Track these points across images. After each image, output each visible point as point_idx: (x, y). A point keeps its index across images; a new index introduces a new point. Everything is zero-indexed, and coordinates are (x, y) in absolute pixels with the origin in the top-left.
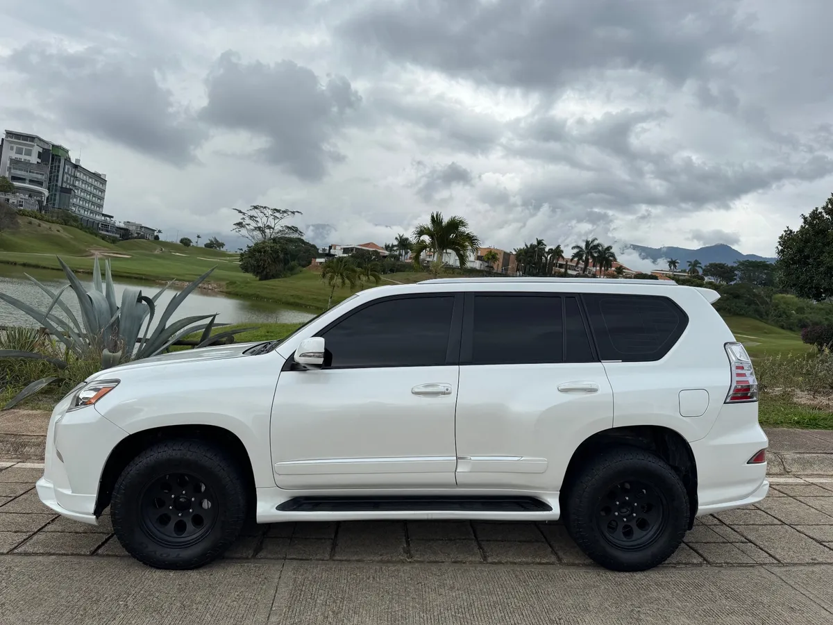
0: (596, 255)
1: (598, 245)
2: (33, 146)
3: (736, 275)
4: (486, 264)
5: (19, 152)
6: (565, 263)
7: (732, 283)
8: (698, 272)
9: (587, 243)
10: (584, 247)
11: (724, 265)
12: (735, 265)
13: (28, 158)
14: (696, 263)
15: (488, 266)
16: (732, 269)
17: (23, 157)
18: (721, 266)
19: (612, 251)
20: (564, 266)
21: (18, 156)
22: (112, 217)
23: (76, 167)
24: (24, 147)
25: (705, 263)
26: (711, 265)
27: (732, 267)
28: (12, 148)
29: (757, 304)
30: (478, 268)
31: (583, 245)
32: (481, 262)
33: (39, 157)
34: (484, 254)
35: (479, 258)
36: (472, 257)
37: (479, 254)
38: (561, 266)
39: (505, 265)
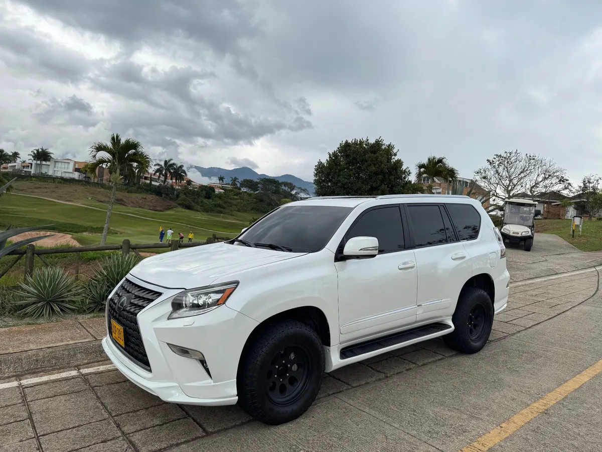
0: (172, 171)
1: (174, 164)
3: (259, 187)
4: (84, 175)
6: (149, 176)
7: (257, 192)
8: (237, 185)
9: (166, 162)
10: (163, 165)
11: (252, 181)
12: (258, 181)
14: (236, 179)
15: (86, 177)
16: (257, 183)
18: (251, 181)
19: (184, 168)
20: (150, 179)
25: (241, 179)
26: (244, 180)
27: (257, 182)
29: (272, 205)
30: (77, 178)
31: (162, 163)
32: (79, 173)
34: (81, 167)
35: (77, 170)
36: (71, 170)
37: (77, 167)
38: (146, 178)
39: (100, 176)
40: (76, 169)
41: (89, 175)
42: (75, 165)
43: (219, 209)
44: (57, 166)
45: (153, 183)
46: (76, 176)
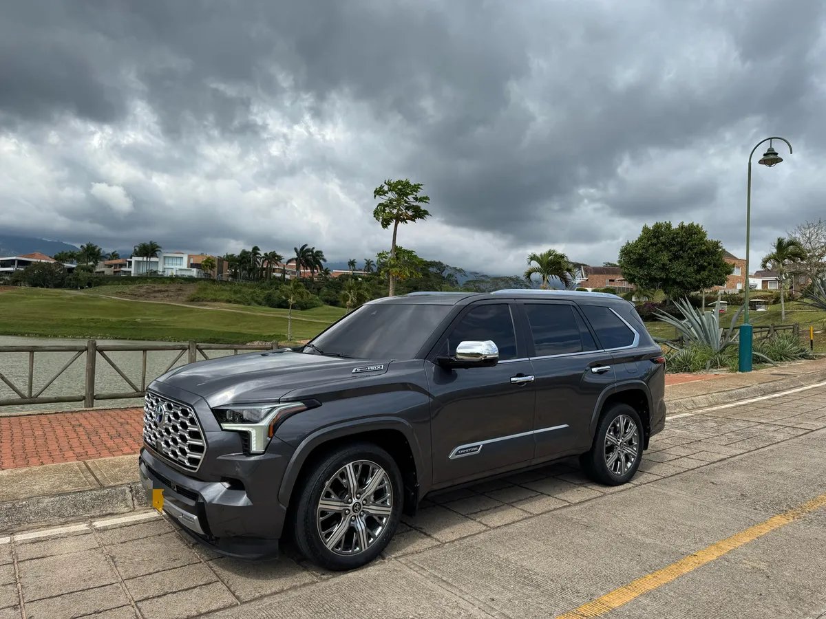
4: (204, 272)
6: (281, 268)
9: (302, 247)
14: (369, 261)
20: (281, 271)
25: (376, 261)
30: (196, 276)
34: (199, 262)
35: (192, 266)
36: (185, 266)
37: (192, 262)
39: (220, 271)
40: (191, 264)
41: (209, 271)
42: (189, 261)
44: (166, 262)
45: (287, 277)
46: (194, 272)
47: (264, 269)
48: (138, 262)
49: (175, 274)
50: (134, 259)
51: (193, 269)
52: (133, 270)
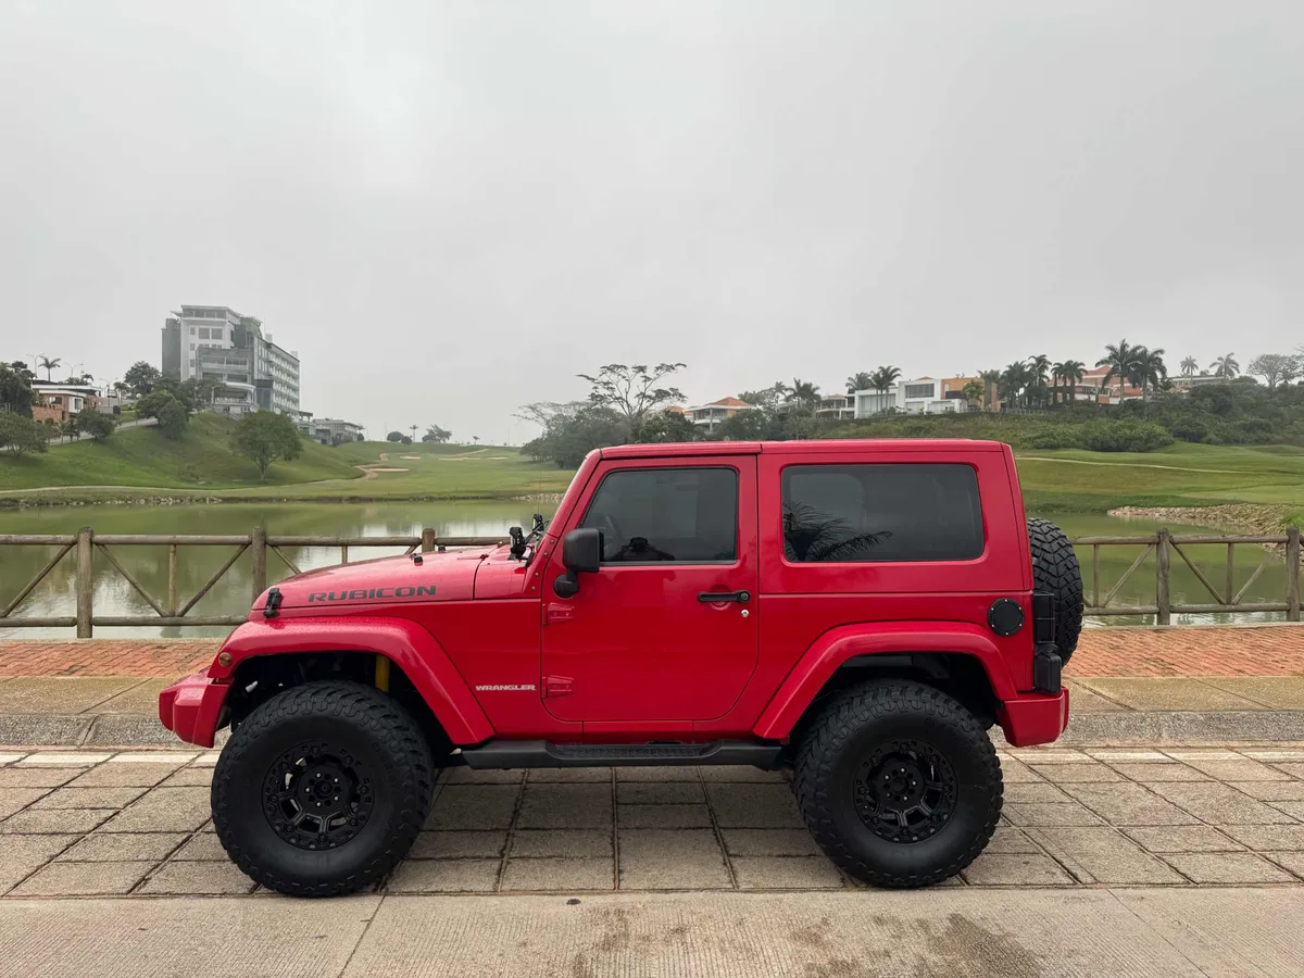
2: (223, 324)
4: (968, 403)
5: (204, 334)
13: (217, 342)
15: (970, 405)
17: (211, 342)
21: (204, 342)
22: (310, 415)
23: (269, 346)
24: (210, 328)
28: (193, 332)
30: (958, 410)
32: (957, 401)
33: (232, 340)
34: (960, 388)
35: (950, 395)
36: (937, 396)
37: (947, 389)
38: (1086, 391)
39: (988, 402)
40: (947, 393)
41: (974, 401)
42: (943, 388)
43: (1261, 434)
44: (909, 393)
46: (956, 405)
47: (1060, 389)
48: (862, 397)
49: (925, 410)
50: (857, 394)
51: (953, 401)
52: (856, 410)
